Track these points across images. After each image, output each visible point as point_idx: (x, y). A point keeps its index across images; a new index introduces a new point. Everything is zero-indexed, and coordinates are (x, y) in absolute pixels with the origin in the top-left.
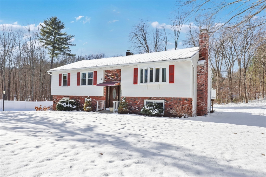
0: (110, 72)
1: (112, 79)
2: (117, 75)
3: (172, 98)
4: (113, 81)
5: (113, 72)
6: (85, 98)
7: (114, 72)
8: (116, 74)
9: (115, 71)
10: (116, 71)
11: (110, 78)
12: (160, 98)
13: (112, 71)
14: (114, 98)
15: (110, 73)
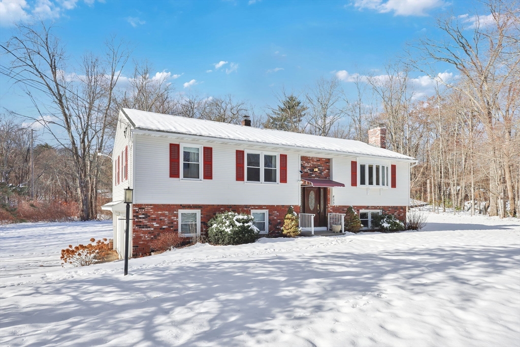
0: (309, 161)
1: (312, 174)
2: (321, 168)
3: (389, 207)
4: (314, 177)
5: (313, 161)
6: (252, 209)
7: (316, 162)
8: (319, 166)
9: (317, 160)
10: (319, 160)
11: (307, 172)
12: (379, 207)
13: (312, 159)
14: (312, 209)
15: (308, 163)
